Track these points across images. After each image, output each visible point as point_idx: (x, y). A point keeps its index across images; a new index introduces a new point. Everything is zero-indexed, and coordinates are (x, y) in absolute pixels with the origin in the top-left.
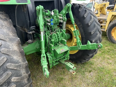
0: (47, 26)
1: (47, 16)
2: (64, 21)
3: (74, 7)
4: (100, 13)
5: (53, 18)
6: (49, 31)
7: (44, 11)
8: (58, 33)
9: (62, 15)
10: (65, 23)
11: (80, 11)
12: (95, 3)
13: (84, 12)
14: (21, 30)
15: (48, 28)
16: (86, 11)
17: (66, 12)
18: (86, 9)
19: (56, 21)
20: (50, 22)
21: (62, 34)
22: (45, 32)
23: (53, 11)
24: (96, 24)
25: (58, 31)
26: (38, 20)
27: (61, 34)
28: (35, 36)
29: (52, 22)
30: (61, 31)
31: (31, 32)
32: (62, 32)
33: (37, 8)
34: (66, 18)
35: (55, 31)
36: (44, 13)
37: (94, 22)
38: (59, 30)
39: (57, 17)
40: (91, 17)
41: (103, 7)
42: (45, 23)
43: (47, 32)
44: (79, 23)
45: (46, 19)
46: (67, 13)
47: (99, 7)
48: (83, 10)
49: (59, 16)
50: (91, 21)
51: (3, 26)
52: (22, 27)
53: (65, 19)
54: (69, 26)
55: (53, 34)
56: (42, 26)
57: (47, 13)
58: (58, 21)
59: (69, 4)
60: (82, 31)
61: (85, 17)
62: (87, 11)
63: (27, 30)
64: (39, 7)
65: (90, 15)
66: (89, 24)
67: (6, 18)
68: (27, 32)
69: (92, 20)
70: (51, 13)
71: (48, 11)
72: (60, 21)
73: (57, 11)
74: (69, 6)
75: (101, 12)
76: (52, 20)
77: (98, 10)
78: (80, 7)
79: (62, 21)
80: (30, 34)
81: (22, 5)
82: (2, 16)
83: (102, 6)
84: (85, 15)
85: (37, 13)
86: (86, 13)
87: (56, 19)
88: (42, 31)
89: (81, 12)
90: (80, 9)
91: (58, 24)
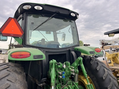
0: (59, 78)
1: (59, 68)
2: (76, 73)
3: (85, 59)
4: (114, 63)
5: (65, 70)
6: (60, 84)
7: (57, 63)
8: (69, 86)
9: (74, 68)
10: (77, 75)
11: (91, 63)
12: (106, 53)
13: (96, 65)
14: (32, 80)
15: (59, 80)
16: (97, 63)
17: (77, 65)
18: (98, 62)
19: (68, 73)
20: (61, 75)
21: (75, 87)
22: (56, 84)
23: (64, 63)
24: (111, 78)
25: (70, 84)
26: (50, 72)
27: (73, 87)
28: (45, 88)
29: (64, 75)
30: (73, 84)
31: (41, 84)
32: (75, 85)
33: (50, 62)
34: (78, 71)
35: (67, 83)
36: (57, 65)
37: (109, 75)
38: (71, 82)
39: (69, 70)
40: (104, 70)
41: (116, 57)
42: (56, 75)
43: (58, 84)
44: (92, 76)
45: (58, 71)
46: (79, 65)
47: (111, 57)
48: (95, 62)
49: (70, 69)
50: (105, 75)
51: (17, 80)
52: (33, 77)
53: (76, 71)
54: (82, 77)
55: (64, 87)
56: (54, 80)
57: (59, 66)
58: (69, 73)
59: (80, 58)
60: (97, 85)
61: (98, 69)
62: (99, 63)
63: (37, 82)
64: (53, 61)
65: (102, 68)
66: (104, 78)
67: (21, 71)
68: (37, 84)
69: (106, 73)
70: (63, 66)
71: (60, 63)
72: (72, 73)
73: (69, 63)
74: (80, 60)
75: (114, 61)
76: (64, 73)
77: (110, 60)
78: (91, 59)
79: (74, 74)
80: (40, 87)
81: (38, 61)
82: (18, 70)
83: (114, 56)
84: (98, 68)
85: (50, 66)
86: (98, 66)
87: (68, 72)
88: (53, 85)
89: (93, 65)
90: (91, 61)
91: (70, 76)
